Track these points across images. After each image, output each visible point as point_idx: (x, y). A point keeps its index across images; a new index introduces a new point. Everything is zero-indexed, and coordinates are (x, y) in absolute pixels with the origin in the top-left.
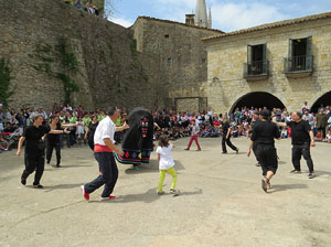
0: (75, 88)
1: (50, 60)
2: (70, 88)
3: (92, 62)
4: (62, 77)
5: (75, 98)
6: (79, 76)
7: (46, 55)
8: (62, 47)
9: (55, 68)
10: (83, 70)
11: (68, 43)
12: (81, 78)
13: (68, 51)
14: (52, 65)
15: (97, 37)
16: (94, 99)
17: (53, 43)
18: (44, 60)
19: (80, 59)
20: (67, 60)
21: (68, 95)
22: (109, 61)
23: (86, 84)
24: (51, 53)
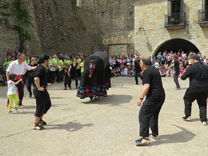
0: (28, 37)
1: (8, 15)
2: (23, 37)
3: (41, 16)
4: (17, 29)
5: (27, 45)
6: (30, 27)
7: (5, 11)
8: (18, 4)
10: (34, 22)
11: (22, 1)
12: (32, 29)
13: (22, 8)
14: (9, 18)
16: (43, 46)
18: (4, 15)
19: (32, 14)
20: (22, 15)
21: (22, 43)
22: (55, 15)
23: (36, 33)
24: (9, 10)
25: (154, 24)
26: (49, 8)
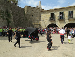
0: (10, 22)
2: (9, 22)
3: (14, 16)
4: (7, 19)
5: (10, 24)
8: (7, 12)
9: (5, 17)
10: (12, 17)
11: (9, 11)
12: (12, 20)
13: (8, 13)
14: (4, 16)
15: (16, 10)
16: (15, 25)
17: (5, 11)
19: (11, 15)
20: (8, 15)
21: (8, 23)
22: (19, 16)
23: (13, 21)
24: (4, 13)
25: (47, 19)
26: (17, 14)
